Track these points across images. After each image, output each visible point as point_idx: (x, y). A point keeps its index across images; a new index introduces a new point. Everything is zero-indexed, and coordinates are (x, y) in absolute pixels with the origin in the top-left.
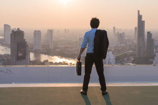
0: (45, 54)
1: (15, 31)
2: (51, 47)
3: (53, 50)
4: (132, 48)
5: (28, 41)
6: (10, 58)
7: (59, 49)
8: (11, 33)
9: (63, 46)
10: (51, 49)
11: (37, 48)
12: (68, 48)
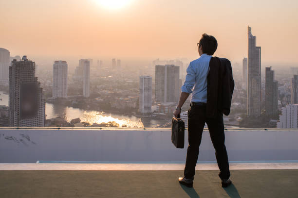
0: (75, 106)
1: (18, 60)
2: (87, 93)
3: (90, 100)
4: (238, 97)
5: (43, 82)
6: (7, 114)
7: (102, 98)
8: (11, 66)
9: (109, 92)
10: (85, 98)
11: (60, 95)
12: (119, 95)
